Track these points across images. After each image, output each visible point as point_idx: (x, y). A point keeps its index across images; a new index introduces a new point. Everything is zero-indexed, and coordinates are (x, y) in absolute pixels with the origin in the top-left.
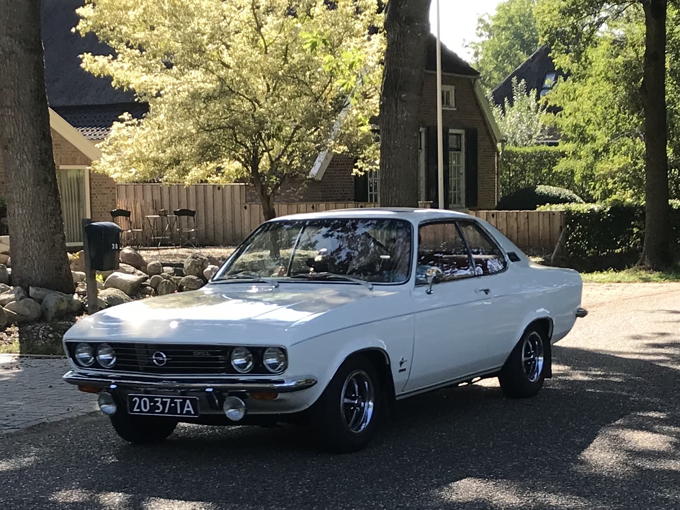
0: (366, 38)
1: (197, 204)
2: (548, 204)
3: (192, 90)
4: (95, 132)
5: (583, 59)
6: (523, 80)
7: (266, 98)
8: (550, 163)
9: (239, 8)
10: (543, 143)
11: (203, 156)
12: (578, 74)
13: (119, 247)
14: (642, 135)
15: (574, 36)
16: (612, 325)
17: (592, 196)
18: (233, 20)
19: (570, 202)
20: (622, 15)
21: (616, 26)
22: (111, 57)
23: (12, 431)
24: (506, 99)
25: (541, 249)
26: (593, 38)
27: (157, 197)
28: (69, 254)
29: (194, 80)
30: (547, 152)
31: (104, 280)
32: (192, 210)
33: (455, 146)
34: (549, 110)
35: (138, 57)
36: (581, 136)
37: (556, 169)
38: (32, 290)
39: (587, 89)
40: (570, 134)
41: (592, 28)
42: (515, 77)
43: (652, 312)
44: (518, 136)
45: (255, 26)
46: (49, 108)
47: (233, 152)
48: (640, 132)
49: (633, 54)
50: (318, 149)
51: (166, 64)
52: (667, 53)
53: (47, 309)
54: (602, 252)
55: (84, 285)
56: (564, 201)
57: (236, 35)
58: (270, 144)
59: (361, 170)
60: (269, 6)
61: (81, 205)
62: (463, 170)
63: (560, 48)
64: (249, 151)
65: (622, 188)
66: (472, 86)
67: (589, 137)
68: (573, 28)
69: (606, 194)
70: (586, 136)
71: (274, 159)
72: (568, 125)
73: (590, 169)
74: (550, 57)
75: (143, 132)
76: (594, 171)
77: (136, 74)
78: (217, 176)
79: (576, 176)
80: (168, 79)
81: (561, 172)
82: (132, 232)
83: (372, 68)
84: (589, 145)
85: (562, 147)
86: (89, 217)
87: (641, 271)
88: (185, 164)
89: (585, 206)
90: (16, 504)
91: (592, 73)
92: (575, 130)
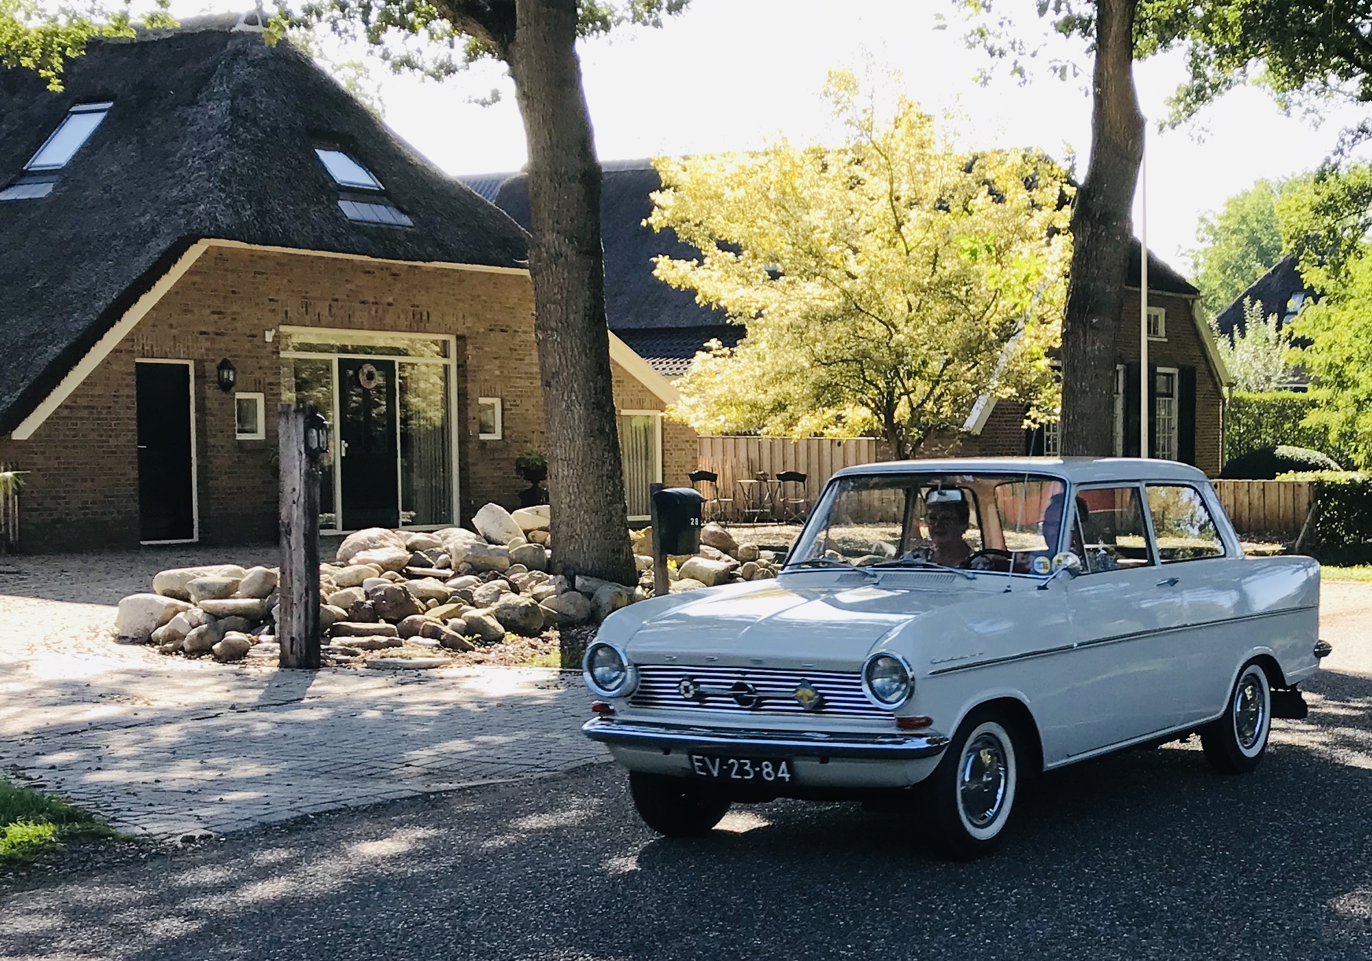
0: (1043, 242)
1: (809, 465)
2: (1292, 471)
3: (805, 308)
4: (670, 364)
5: (1343, 274)
6: (1259, 301)
7: (907, 321)
8: (1295, 415)
9: (872, 199)
10: (1285, 388)
11: (818, 399)
12: (1336, 294)
13: (700, 523)
15: (1331, 243)
17: (1354, 461)
18: (864, 215)
19: (1323, 469)
22: (695, 262)
23: (547, 773)
24: (1235, 327)
25: (1282, 534)
26: (1357, 246)
27: (754, 455)
28: (631, 532)
29: (808, 297)
30: (1292, 401)
31: (678, 567)
32: (802, 472)
33: (1164, 390)
34: (1293, 344)
35: (733, 263)
36: (1339, 379)
38: (579, 581)
39: (1347, 315)
40: (1323, 376)
41: (1355, 232)
42: (1248, 297)
44: (1252, 378)
45: (894, 223)
46: (609, 332)
47: (859, 395)
50: (976, 391)
51: (770, 273)
53: (599, 607)
54: (1365, 539)
55: (650, 575)
56: (1315, 467)
57: (867, 236)
58: (910, 385)
59: (1034, 421)
60: (913, 196)
61: (649, 463)
62: (1175, 423)
63: (1311, 258)
64: (881, 393)
66: (1189, 309)
67: (1349, 380)
68: (1329, 232)
70: (1346, 380)
71: (915, 406)
72: (1320, 364)
73: (1350, 425)
74: (1297, 271)
75: (737, 365)
76: (1356, 427)
77: (729, 286)
78: (837, 427)
79: (1332, 434)
80: (772, 294)
81: (1310, 428)
82: (719, 502)
83: (1052, 283)
84: (1349, 392)
85: (1313, 393)
86: (659, 480)
88: (794, 410)
89: (1343, 476)
90: (549, 876)
91: (1355, 293)
92: (1329, 371)
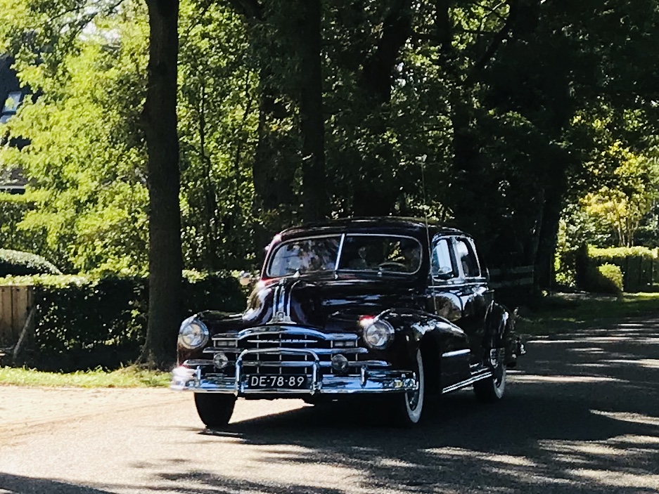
2: (10, 276)
5: (60, 72)
8: (12, 217)
10: (3, 191)
12: (53, 92)
14: (144, 180)
15: (47, 40)
16: (101, 448)
17: (73, 264)
19: (41, 273)
20: (117, 11)
21: (106, 26)
26: (75, 43)
30: (9, 203)
34: (12, 145)
36: (57, 181)
37: (20, 226)
39: (67, 114)
40: (41, 178)
41: (73, 29)
43: (160, 429)
48: (141, 175)
49: (132, 66)
52: (181, 64)
54: (87, 344)
56: (33, 271)
63: (28, 57)
65: (115, 255)
67: (68, 181)
68: (46, 30)
69: (93, 262)
70: (64, 181)
72: (38, 164)
73: (69, 227)
74: (13, 69)
76: (75, 229)
79: (50, 236)
81: (29, 230)
84: (68, 194)
85: (30, 195)
87: (144, 371)
89: (62, 279)
91: (73, 91)
92: (48, 171)
